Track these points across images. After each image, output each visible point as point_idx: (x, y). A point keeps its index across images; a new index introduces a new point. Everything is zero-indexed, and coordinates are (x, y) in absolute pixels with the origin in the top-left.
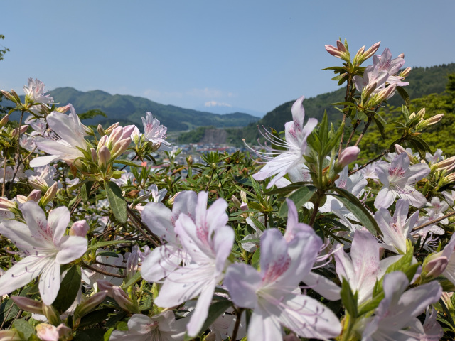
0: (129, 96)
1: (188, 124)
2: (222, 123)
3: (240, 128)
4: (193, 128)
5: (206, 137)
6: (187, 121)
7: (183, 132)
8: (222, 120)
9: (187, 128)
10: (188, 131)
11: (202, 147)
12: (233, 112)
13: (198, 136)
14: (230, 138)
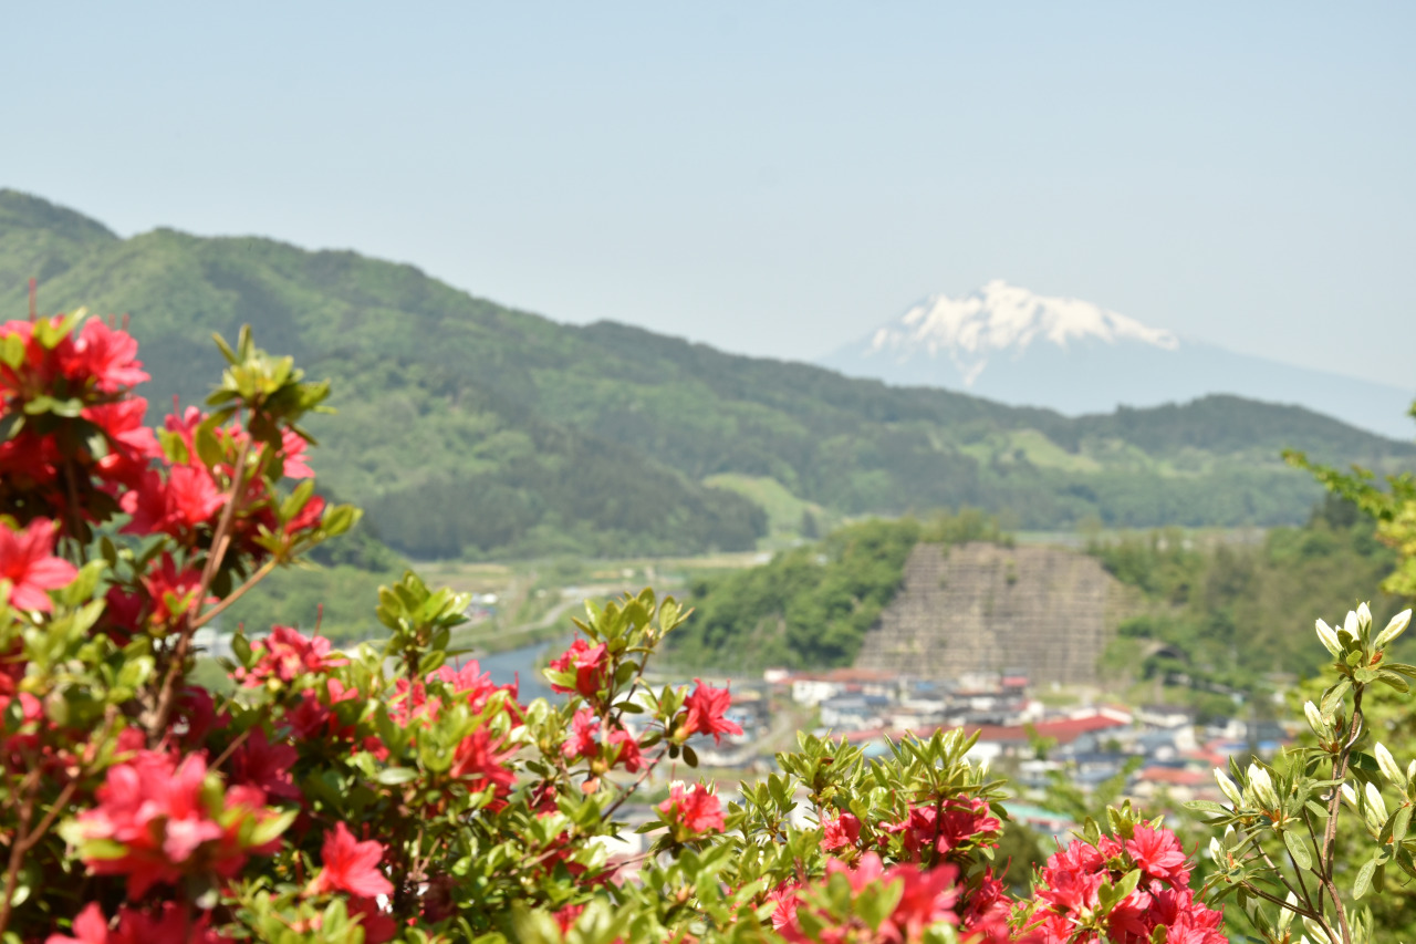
0: (263, 248)
1: (763, 491)
2: (1080, 490)
3: (1234, 538)
4: (809, 528)
5: (910, 614)
6: (759, 469)
7: (715, 562)
8: (1083, 464)
9: (750, 527)
10: (762, 558)
11: (875, 706)
12: (1183, 391)
13: (841, 608)
14: (1140, 631)
